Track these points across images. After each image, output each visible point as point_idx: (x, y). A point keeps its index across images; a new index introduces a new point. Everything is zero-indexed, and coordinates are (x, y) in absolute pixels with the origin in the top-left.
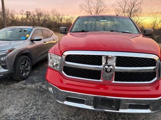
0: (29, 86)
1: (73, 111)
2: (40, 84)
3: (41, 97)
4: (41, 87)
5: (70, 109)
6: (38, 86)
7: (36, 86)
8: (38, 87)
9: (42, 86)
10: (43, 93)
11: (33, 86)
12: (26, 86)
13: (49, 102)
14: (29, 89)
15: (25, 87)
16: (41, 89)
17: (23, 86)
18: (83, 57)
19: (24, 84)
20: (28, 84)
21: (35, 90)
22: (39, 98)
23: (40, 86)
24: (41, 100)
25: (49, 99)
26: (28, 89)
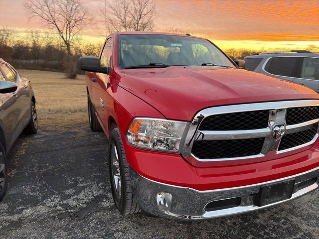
0: (28, 212)
1: (180, 230)
2: (56, 200)
3: (86, 229)
4: (66, 206)
5: (172, 229)
6: (55, 206)
7: (50, 207)
8: (59, 208)
9: (65, 202)
10: (83, 217)
11: (42, 209)
12: (20, 216)
13: (115, 231)
14: (34, 220)
15: (20, 219)
16: (69, 211)
17: (9, 218)
18: (238, 116)
19: (11, 213)
20: (24, 209)
21: (54, 218)
22: (83, 232)
23: (60, 205)
24: (93, 234)
25: (111, 224)
26: (31, 221)
